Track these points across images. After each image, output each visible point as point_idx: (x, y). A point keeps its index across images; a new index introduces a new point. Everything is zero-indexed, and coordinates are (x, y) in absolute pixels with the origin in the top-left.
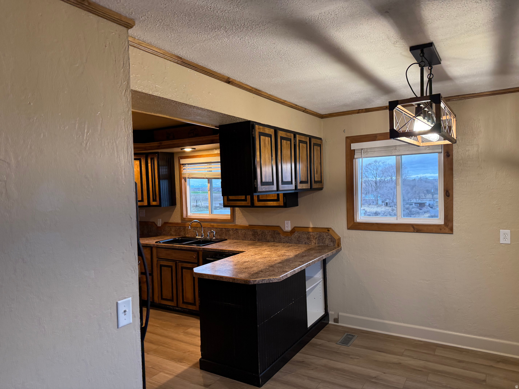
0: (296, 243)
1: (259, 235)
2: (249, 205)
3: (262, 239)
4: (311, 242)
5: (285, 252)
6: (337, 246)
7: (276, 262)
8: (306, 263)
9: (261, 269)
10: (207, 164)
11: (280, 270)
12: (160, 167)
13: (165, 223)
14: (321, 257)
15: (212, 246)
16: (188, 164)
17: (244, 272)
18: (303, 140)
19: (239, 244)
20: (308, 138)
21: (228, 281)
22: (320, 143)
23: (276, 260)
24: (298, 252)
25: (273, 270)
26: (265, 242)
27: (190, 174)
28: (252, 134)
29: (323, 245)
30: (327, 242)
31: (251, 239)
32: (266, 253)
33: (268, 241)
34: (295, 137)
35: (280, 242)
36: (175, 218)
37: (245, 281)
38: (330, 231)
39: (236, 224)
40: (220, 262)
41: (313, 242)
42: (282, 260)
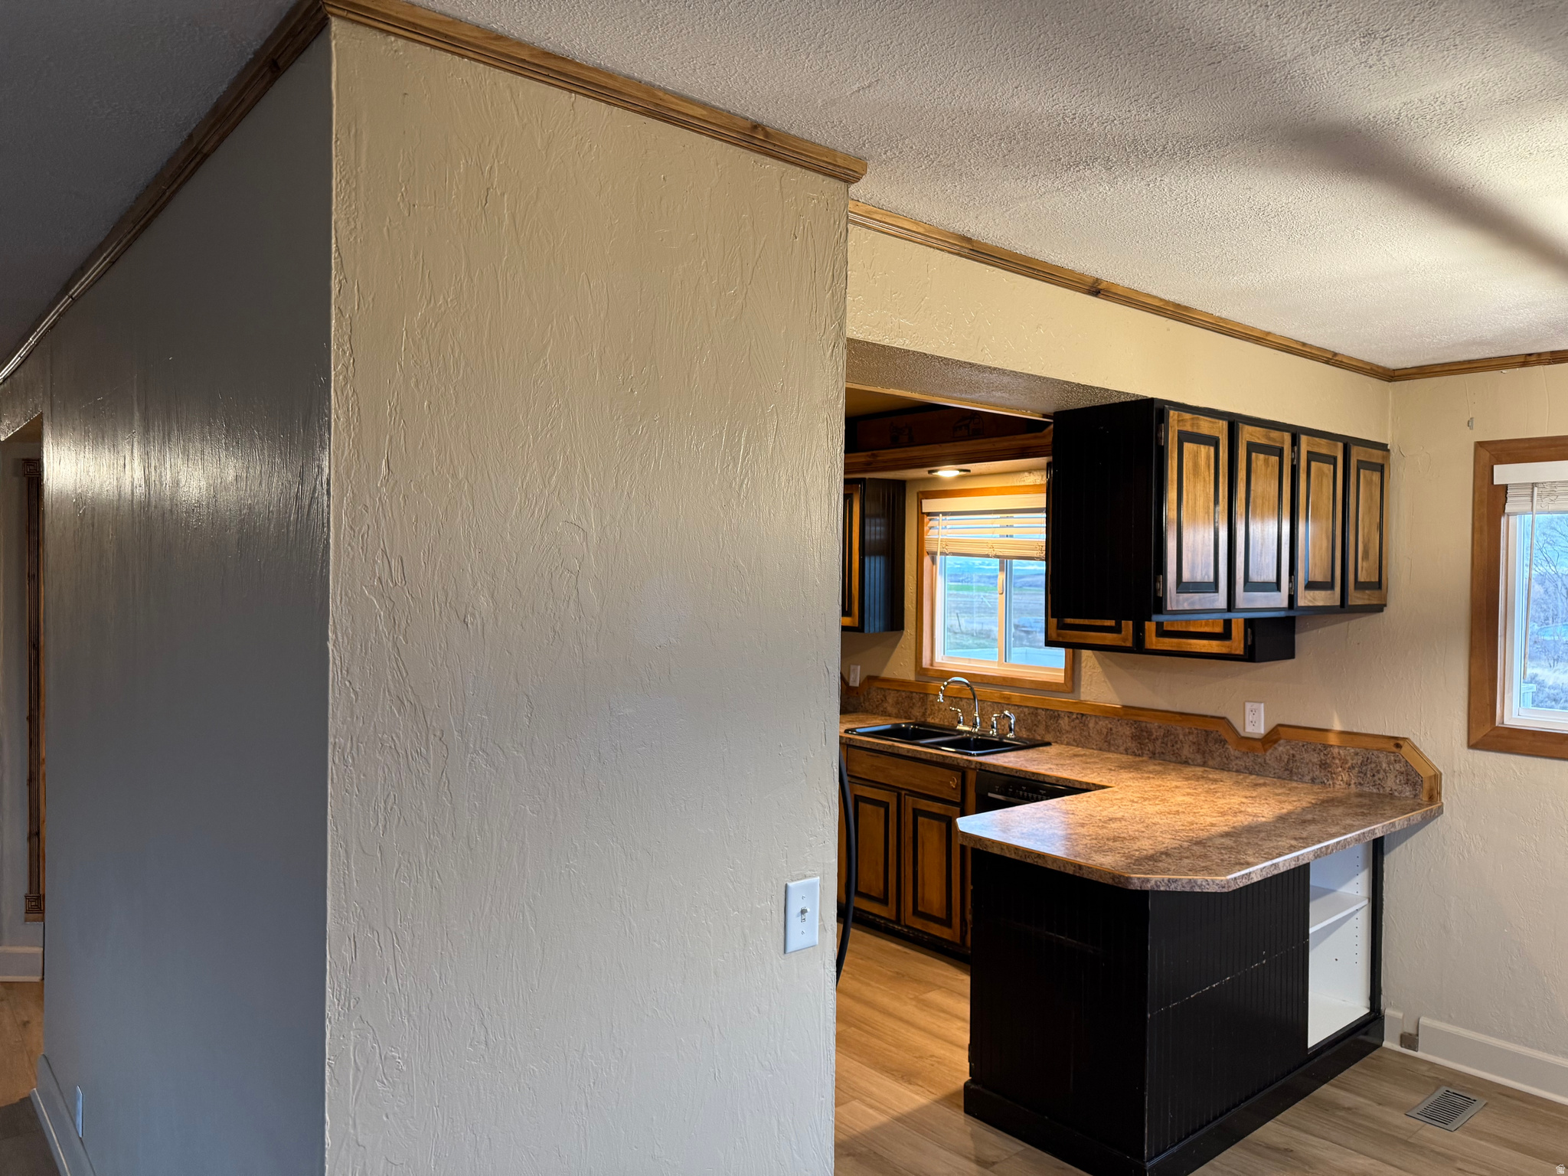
0: (1279, 778)
1: (1154, 739)
2: (1129, 644)
3: (1163, 753)
4: (1333, 779)
5: (1242, 803)
6: (1425, 798)
7: (1214, 830)
8: (1314, 844)
9: (1164, 845)
10: (999, 516)
11: (1226, 857)
12: (867, 521)
13: (871, 679)
14: (1368, 829)
15: (1006, 760)
16: (945, 514)
17: (1111, 850)
18: (1324, 451)
19: (1088, 760)
20: (1340, 445)
21: (1062, 869)
22: (1380, 461)
23: (1212, 825)
24: (1287, 808)
25: (1205, 856)
26: (1174, 764)
27: (947, 542)
28: (1158, 439)
29: (1375, 791)
30: (1391, 783)
31: (1126, 750)
32: (1180, 799)
33: (1186, 763)
34: (1295, 442)
35: (1224, 768)
36: (899, 667)
37: (1114, 876)
38: (1403, 748)
39: (1082, 699)
40: (1033, 810)
41: (1340, 778)
42: (1234, 827)
